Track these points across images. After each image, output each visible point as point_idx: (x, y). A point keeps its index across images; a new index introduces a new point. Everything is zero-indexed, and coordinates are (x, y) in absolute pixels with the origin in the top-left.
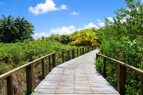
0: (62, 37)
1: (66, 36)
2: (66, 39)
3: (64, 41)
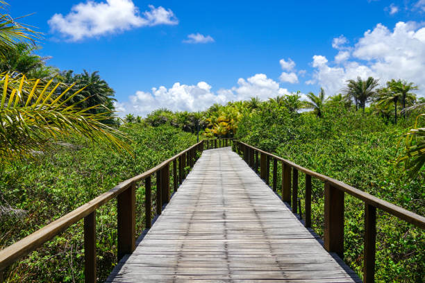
1: (192, 116)
2: (192, 124)
3: (186, 127)
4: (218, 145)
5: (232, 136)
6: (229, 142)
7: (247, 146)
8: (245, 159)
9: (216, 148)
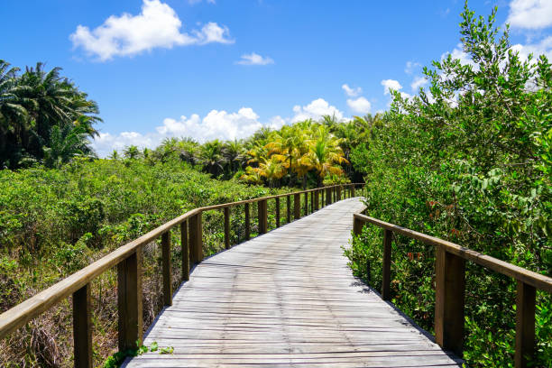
1: (224, 148)
2: (225, 160)
3: (215, 164)
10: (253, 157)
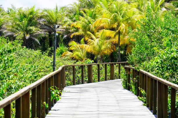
0: (21, 20)
1: (41, 17)
2: (42, 33)
3: (30, 39)
4: (95, 76)
5: (124, 58)
6: (116, 71)
7: (152, 79)
8: (150, 105)
9: (90, 81)
10: (77, 30)
